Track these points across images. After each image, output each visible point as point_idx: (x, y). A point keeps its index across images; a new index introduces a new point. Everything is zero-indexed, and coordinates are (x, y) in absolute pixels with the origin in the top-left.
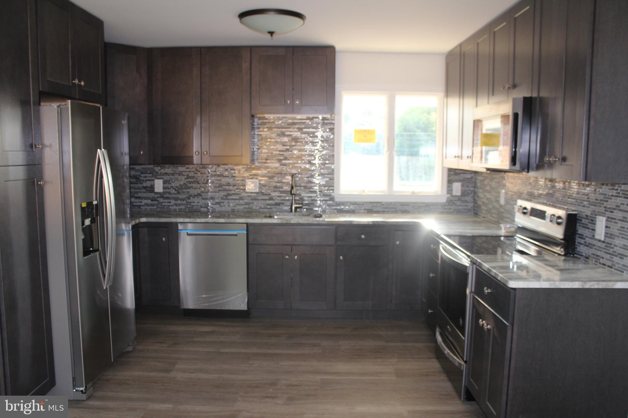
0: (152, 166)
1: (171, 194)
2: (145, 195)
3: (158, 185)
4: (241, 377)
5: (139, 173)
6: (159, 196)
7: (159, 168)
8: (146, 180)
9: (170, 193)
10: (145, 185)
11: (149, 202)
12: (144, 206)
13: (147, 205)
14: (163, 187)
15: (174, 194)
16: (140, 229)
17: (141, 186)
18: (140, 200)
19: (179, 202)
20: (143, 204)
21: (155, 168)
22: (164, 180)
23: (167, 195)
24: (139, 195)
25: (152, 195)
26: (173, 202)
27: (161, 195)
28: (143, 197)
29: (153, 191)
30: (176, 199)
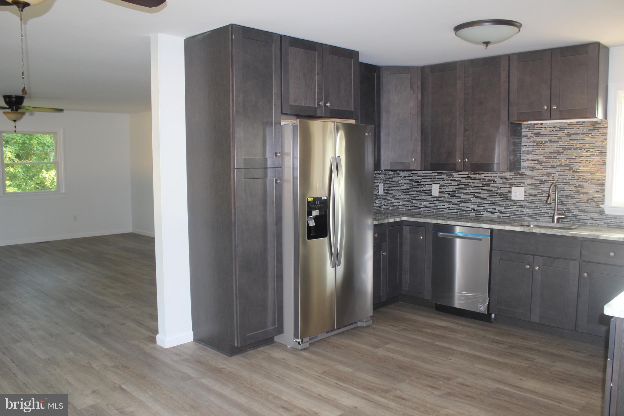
0: (431, 172)
1: (446, 198)
2: (424, 198)
3: (435, 189)
4: (427, 366)
5: (420, 178)
6: (435, 199)
7: (436, 174)
8: (426, 184)
9: (444, 197)
10: (424, 188)
11: (427, 204)
12: (423, 207)
13: (425, 207)
14: (439, 191)
15: (447, 198)
16: (404, 227)
17: (421, 189)
18: (420, 202)
19: (451, 206)
20: (422, 206)
21: (433, 174)
22: (440, 185)
23: (442, 199)
24: (420, 197)
25: (429, 198)
26: (447, 205)
27: (438, 199)
28: (422, 200)
29: (430, 195)
30: (450, 202)
